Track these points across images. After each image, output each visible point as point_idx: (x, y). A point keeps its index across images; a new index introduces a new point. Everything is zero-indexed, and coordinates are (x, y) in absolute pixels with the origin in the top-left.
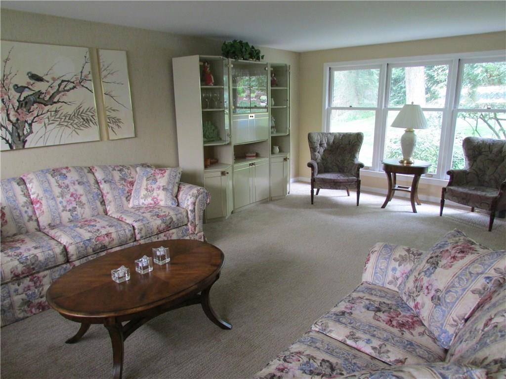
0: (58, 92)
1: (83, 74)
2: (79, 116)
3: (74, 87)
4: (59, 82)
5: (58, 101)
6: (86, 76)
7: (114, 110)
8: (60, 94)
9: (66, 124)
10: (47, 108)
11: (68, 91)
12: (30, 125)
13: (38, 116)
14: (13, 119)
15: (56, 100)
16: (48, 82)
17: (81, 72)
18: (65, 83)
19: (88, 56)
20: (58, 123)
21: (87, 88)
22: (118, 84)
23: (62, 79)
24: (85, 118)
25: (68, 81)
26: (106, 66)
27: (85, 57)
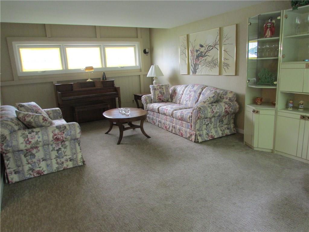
0: (207, 51)
1: (216, 42)
2: (213, 62)
3: (212, 48)
4: (208, 46)
5: (207, 56)
6: (217, 43)
7: (226, 59)
8: (208, 52)
9: (208, 65)
10: (203, 58)
11: (210, 50)
12: (198, 65)
13: (200, 62)
14: (194, 63)
15: (206, 55)
16: (204, 47)
17: (215, 41)
18: (210, 47)
19: (219, 32)
20: (205, 65)
21: (217, 48)
22: (230, 44)
23: (209, 45)
24: (215, 63)
25: (210, 46)
26: (225, 36)
27: (218, 33)
